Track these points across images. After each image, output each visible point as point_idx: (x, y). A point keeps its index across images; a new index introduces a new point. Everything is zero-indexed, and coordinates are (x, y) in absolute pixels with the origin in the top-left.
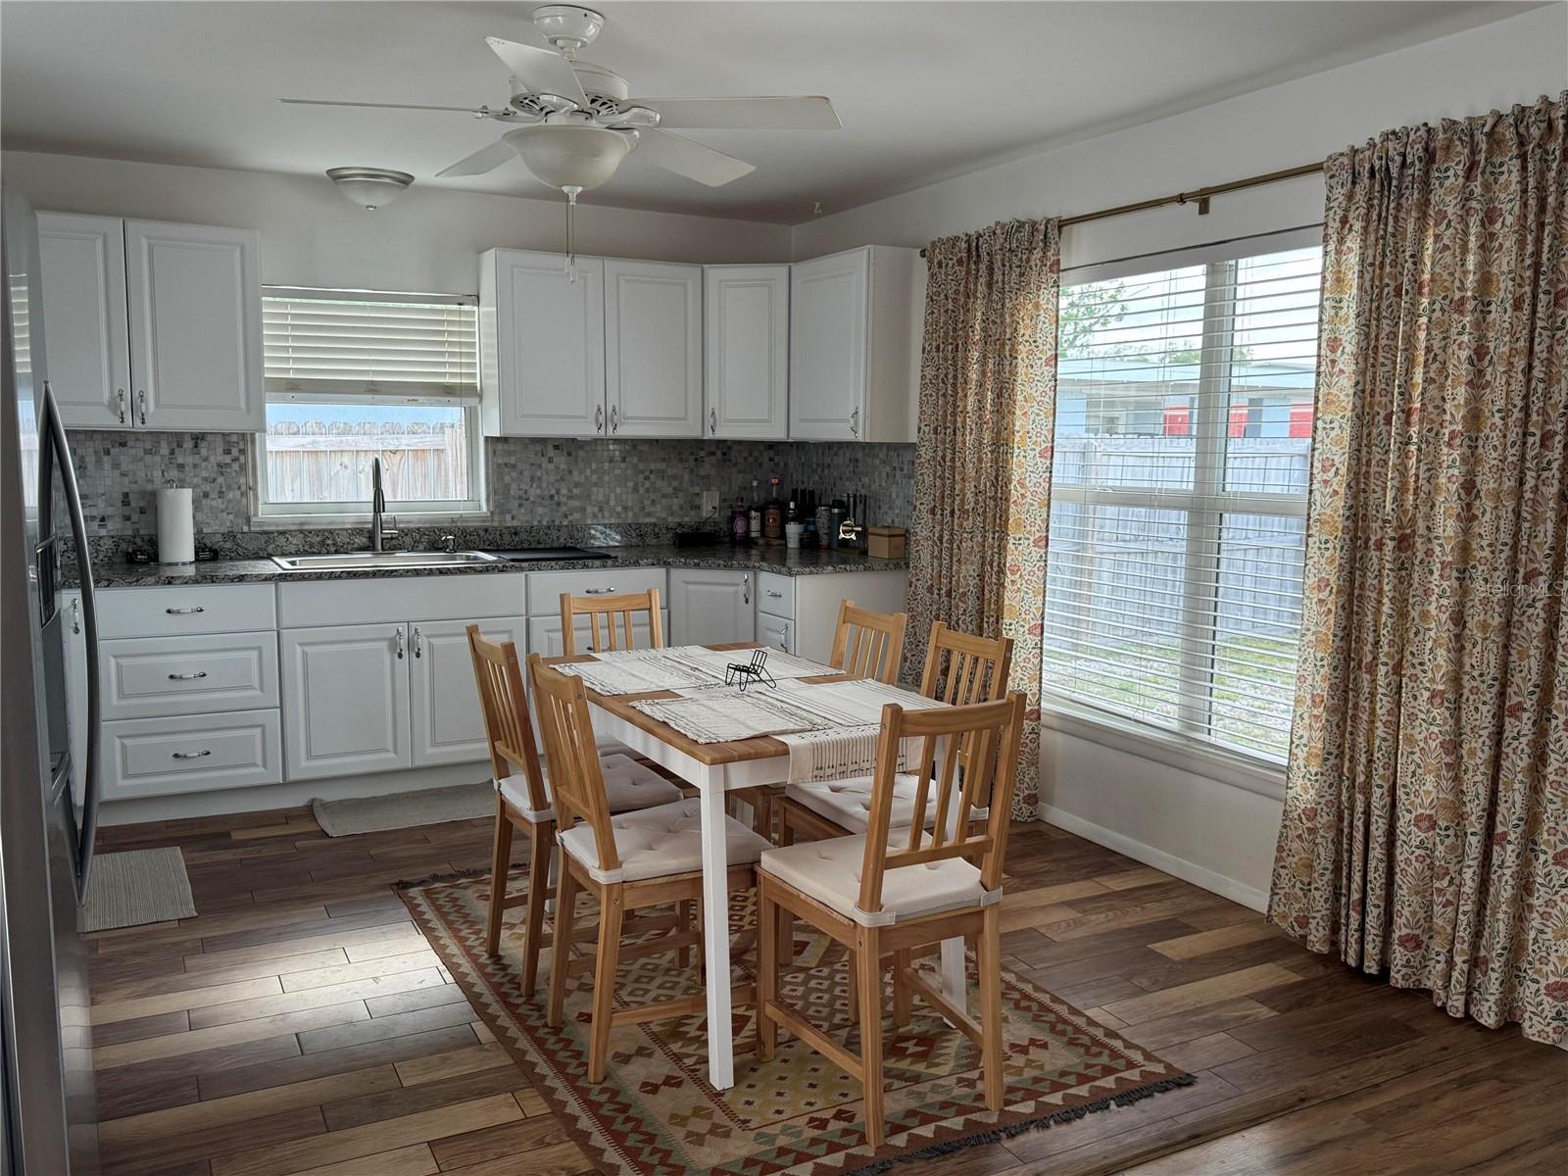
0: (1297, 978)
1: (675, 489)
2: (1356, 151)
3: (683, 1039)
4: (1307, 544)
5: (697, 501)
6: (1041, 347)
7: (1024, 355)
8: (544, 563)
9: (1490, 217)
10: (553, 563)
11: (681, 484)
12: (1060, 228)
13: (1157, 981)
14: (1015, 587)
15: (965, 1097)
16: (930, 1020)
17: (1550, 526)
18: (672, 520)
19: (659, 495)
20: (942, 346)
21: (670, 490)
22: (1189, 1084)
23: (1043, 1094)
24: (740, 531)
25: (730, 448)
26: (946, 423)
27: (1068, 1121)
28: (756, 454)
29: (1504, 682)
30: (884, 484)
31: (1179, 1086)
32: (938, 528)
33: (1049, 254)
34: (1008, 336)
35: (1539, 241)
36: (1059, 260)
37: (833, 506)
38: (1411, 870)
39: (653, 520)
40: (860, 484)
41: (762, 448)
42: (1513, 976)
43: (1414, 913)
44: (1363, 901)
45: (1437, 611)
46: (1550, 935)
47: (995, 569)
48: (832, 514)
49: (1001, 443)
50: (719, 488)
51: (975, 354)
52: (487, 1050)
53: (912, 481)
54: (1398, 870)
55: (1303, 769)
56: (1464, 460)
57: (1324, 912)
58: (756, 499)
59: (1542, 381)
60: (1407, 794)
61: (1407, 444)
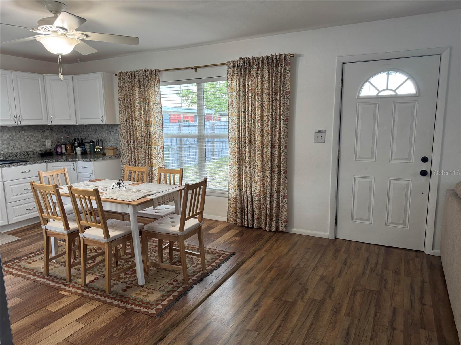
0: (238, 231)
1: (37, 140)
2: (233, 61)
3: (123, 278)
4: (229, 144)
5: (44, 143)
6: (157, 100)
7: (152, 102)
8: (7, 165)
9: (262, 77)
10: (10, 164)
11: (39, 138)
12: (159, 72)
13: (215, 238)
14: (156, 159)
15: (197, 269)
16: (177, 258)
17: (278, 136)
18: (37, 149)
19: (32, 142)
20: (126, 99)
21: (36, 140)
22: (235, 254)
23: (211, 264)
24: (60, 151)
25: (53, 127)
26: (129, 119)
27: (219, 267)
28: (60, 129)
29: (272, 166)
30: (107, 135)
31: (233, 255)
32: (130, 146)
33: (156, 78)
34: (147, 97)
35: (272, 82)
36: (159, 80)
37: (91, 142)
38: (257, 205)
39: (31, 150)
40: (98, 136)
41: (62, 127)
42: (278, 221)
43: (258, 213)
44: (248, 213)
45: (258, 155)
46: (283, 212)
47: (150, 155)
48: (90, 144)
49: (148, 124)
50: (51, 139)
51: (137, 102)
52: (70, 296)
53: (117, 135)
54: (254, 206)
55: (232, 189)
56: (261, 125)
57: (240, 217)
58: (63, 142)
59: (274, 109)
60: (255, 191)
61: (249, 122)
